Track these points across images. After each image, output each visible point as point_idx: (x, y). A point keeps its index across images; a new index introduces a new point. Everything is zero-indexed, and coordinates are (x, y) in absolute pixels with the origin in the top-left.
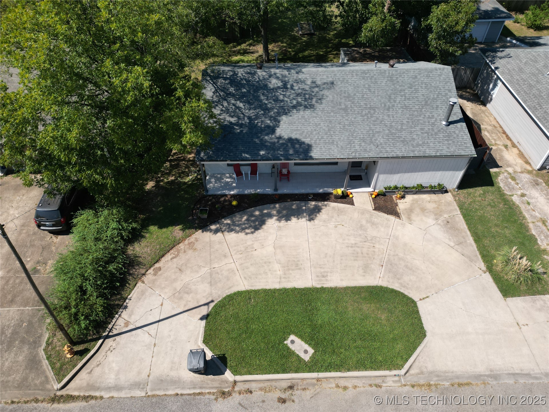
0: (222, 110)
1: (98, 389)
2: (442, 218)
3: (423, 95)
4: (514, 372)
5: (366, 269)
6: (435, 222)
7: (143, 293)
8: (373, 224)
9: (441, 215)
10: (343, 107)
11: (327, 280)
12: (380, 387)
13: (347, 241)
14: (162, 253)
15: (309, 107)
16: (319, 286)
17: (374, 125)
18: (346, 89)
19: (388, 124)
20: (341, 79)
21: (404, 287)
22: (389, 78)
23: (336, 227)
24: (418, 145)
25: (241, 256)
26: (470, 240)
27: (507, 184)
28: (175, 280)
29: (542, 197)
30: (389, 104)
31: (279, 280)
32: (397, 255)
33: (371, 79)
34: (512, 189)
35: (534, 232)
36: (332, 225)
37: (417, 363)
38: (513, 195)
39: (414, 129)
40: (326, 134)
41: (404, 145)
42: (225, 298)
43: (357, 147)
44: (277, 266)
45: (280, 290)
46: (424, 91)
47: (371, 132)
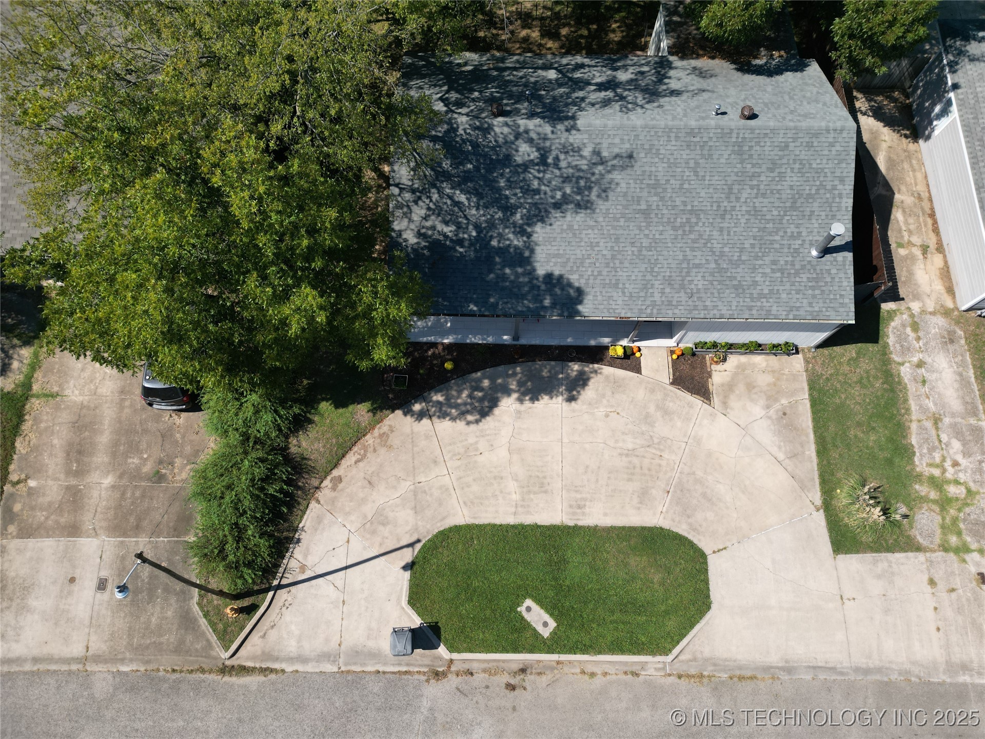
1: (277, 659)
2: (777, 406)
3: (791, 187)
4: (815, 664)
5: (644, 496)
6: (763, 412)
7: (319, 519)
8: (666, 413)
10: (643, 207)
11: (584, 514)
12: (637, 675)
13: (620, 444)
14: (340, 452)
15: (585, 205)
16: (571, 523)
17: (693, 249)
18: (653, 169)
19: (717, 247)
20: (647, 147)
21: (695, 530)
22: (736, 148)
23: (607, 416)
24: (761, 296)
25: (459, 463)
26: (811, 450)
27: (902, 338)
28: (364, 501)
29: (952, 370)
30: (726, 204)
31: (513, 510)
32: (694, 473)
33: (702, 147)
34: (906, 350)
35: (914, 440)
36: (600, 412)
37: (691, 646)
38: (903, 364)
39: (760, 262)
40: (607, 265)
41: (738, 295)
42: (436, 536)
43: (657, 297)
44: (512, 486)
45: (514, 527)
46: (795, 179)
47: (685, 265)
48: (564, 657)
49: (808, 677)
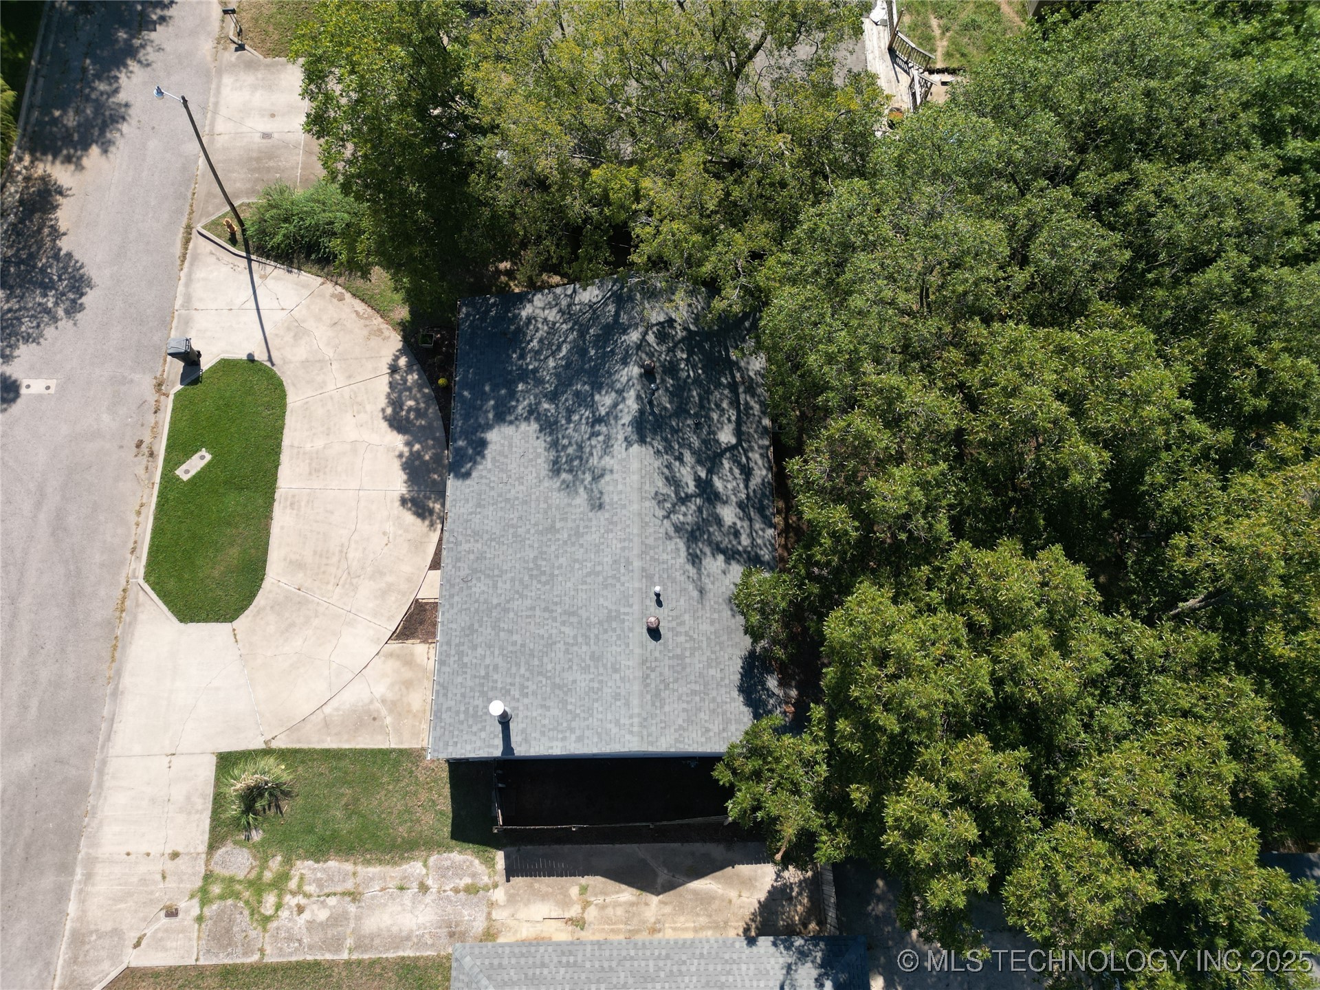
0: (554, 324)
1: (192, 264)
2: (384, 712)
3: (574, 682)
4: (117, 720)
5: (298, 565)
6: (378, 696)
7: (305, 286)
8: (384, 593)
9: (391, 711)
10: (558, 525)
11: (285, 508)
12: (132, 552)
13: (353, 545)
14: (366, 297)
16: (277, 496)
17: (513, 580)
18: (594, 529)
19: (515, 604)
20: (615, 519)
21: (258, 612)
22: (614, 614)
23: (384, 533)
24: (461, 654)
25: (347, 397)
26: (330, 743)
28: (319, 319)
30: (559, 610)
31: (296, 444)
32: (316, 616)
33: (614, 577)
34: (443, 873)
36: (390, 527)
37: (150, 602)
38: (425, 865)
39: (497, 652)
40: (500, 495)
41: (463, 629)
42: (279, 379)
43: (466, 546)
44: (319, 443)
45: (279, 445)
46: (583, 684)
47: (496, 572)
48: (157, 487)
49: (106, 712)
